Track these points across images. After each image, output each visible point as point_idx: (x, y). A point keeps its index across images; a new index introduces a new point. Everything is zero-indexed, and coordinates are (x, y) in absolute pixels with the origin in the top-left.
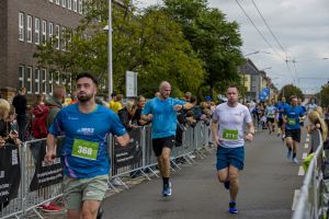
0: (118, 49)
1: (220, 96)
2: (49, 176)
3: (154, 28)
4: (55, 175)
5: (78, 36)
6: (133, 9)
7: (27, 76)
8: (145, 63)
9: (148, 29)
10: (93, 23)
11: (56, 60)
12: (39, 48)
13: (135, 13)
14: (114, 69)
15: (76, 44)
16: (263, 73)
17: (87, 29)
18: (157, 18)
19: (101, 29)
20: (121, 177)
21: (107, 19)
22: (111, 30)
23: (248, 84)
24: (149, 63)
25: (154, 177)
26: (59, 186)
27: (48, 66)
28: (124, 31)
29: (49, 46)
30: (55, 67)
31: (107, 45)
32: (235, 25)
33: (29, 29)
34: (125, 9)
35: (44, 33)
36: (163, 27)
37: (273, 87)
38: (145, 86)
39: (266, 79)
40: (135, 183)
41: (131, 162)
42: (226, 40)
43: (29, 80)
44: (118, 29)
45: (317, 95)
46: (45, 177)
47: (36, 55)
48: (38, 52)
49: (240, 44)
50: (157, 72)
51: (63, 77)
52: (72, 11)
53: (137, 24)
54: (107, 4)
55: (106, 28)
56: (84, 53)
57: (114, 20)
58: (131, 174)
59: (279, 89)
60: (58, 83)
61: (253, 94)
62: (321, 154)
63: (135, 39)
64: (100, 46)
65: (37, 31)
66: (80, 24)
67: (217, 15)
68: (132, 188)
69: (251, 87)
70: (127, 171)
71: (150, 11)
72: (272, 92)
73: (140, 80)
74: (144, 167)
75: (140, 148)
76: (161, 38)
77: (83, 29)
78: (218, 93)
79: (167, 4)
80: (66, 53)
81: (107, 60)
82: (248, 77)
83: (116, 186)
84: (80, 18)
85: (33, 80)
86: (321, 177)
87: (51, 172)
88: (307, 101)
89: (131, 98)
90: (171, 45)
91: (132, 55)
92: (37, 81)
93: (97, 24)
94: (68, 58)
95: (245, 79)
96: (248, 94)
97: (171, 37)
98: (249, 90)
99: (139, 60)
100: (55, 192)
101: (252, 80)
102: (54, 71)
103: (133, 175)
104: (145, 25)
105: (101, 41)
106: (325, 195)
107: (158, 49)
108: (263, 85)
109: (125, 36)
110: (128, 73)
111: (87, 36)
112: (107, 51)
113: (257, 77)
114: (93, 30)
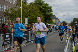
0: (23, 12)
1: (48, 24)
2: (7, 43)
3: (32, 8)
4: (8, 42)
5: (14, 9)
6: (27, 3)
7: (2, 19)
8: (30, 16)
9: (30, 8)
10: (17, 6)
11: (9, 15)
12: (5, 12)
13: (27, 4)
14: (22, 17)
15: (13, 11)
16: (58, 18)
17: (16, 8)
18: (33, 5)
19: (19, 8)
20: (24, 43)
21: (21, 5)
22: (22, 8)
23: (54, 21)
24: (31, 16)
25: (32, 43)
26: (9, 45)
27: (7, 16)
28: (25, 8)
29: (7, 12)
30: (8, 17)
31: (21, 11)
32: (51, 7)
33: (2, 8)
34: (25, 3)
35: (6, 9)
36: (34, 7)
37: (60, 22)
38: (30, 21)
39: (58, 20)
40: (27, 44)
41: (26, 39)
42: (49, 11)
43: (2, 20)
44: (24, 8)
45: (70, 24)
46: (6, 43)
47: (4, 14)
48: (4, 13)
49: (52, 11)
50: (33, 18)
51: (10, 19)
52: (12, 4)
53: (28, 7)
54: (21, 2)
55: (21, 7)
56: (15, 13)
57: (22, 6)
58: (26, 42)
59: (61, 22)
60: (9, 20)
61: (55, 23)
62: (71, 37)
63: (27, 10)
64: (19, 12)
65: (4, 8)
66: (15, 7)
67: (47, 5)
68: (27, 45)
69: (55, 22)
70: (25, 41)
71: (31, 4)
72: (60, 23)
73: (29, 20)
74: (30, 41)
75: (29, 36)
76: (34, 10)
77: (15, 8)
78: (47, 23)
79: (35, 2)
80: (11, 14)
81: (21, 15)
82: (54, 19)
83: (23, 45)
84: (14, 5)
85: (3, 20)
86: (71, 43)
87: (7, 42)
88: (68, 25)
89: (26, 24)
90: (36, 12)
91: (27, 14)
92: (4, 20)
93: (18, 7)
94: (12, 15)
95: (53, 20)
96: (54, 23)
97: (36, 10)
98: (54, 22)
99: (28, 15)
100: (8, 46)
101: (55, 20)
102: (8, 18)
103: (27, 42)
104: (30, 7)
105: (19, 11)
106: (72, 47)
107: (33, 12)
108: (58, 21)
109: (25, 9)
110: (26, 18)
111: (16, 10)
112: (21, 13)
113: (56, 19)
114: (18, 8)
